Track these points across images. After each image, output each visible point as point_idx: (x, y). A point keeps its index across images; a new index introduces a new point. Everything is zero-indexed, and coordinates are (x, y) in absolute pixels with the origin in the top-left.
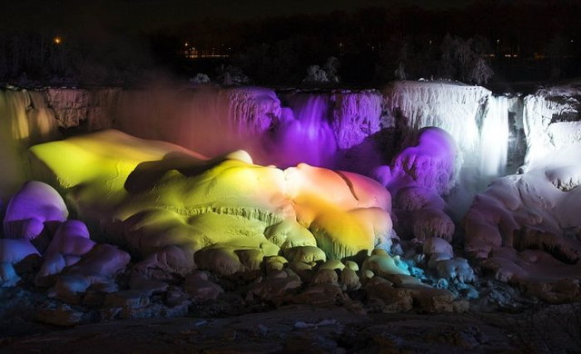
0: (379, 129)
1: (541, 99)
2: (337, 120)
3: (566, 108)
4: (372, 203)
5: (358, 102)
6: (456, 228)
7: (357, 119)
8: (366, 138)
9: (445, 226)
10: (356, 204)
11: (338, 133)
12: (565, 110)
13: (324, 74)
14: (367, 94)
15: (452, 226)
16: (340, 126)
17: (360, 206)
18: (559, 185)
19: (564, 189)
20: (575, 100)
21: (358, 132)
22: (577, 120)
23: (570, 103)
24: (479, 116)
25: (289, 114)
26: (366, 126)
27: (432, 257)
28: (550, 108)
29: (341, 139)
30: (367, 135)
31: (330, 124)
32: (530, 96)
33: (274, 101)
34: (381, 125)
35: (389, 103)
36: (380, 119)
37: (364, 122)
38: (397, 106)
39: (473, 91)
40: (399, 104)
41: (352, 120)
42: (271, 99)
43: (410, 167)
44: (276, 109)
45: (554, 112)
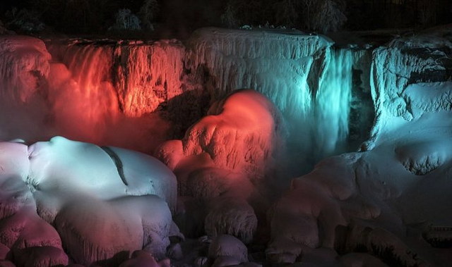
0: (179, 92)
1: (395, 52)
2: (123, 80)
3: (429, 64)
4: (146, 189)
5: (149, 57)
6: (259, 223)
7: (149, 79)
8: (161, 105)
9: (243, 220)
10: (123, 190)
11: (124, 98)
12: (428, 67)
13: (136, 21)
14: (163, 46)
15: (254, 221)
16: (126, 88)
17: (130, 193)
18: (411, 166)
19: (418, 172)
20: (442, 53)
21: (150, 96)
22: (444, 79)
23: (435, 57)
24: (313, 75)
25: (63, 73)
26: (161, 88)
27: (216, 262)
28: (408, 64)
29: (128, 105)
30: (162, 100)
31: (114, 85)
32: (381, 48)
33: (40, 55)
34: (183, 86)
35: (193, 57)
36: (181, 78)
37: (158, 83)
38: (203, 62)
39: (306, 42)
40: (205, 59)
41: (142, 79)
42: (37, 51)
43: (207, 142)
44: (42, 65)
45: (412, 69)
